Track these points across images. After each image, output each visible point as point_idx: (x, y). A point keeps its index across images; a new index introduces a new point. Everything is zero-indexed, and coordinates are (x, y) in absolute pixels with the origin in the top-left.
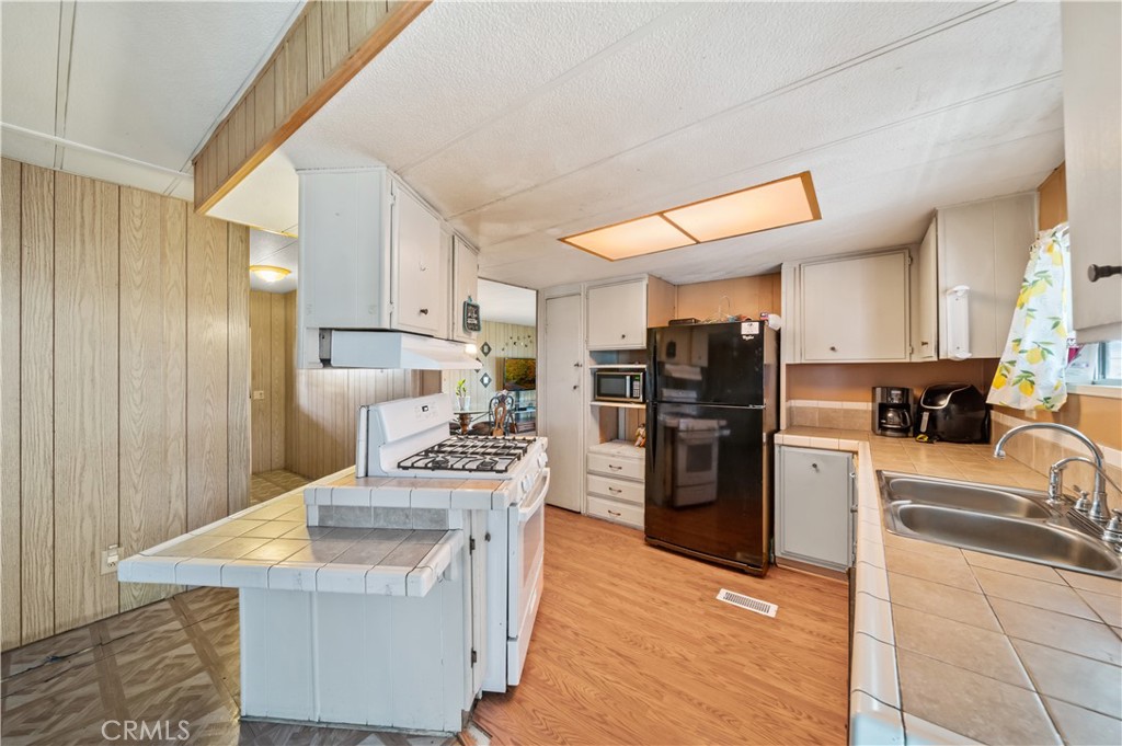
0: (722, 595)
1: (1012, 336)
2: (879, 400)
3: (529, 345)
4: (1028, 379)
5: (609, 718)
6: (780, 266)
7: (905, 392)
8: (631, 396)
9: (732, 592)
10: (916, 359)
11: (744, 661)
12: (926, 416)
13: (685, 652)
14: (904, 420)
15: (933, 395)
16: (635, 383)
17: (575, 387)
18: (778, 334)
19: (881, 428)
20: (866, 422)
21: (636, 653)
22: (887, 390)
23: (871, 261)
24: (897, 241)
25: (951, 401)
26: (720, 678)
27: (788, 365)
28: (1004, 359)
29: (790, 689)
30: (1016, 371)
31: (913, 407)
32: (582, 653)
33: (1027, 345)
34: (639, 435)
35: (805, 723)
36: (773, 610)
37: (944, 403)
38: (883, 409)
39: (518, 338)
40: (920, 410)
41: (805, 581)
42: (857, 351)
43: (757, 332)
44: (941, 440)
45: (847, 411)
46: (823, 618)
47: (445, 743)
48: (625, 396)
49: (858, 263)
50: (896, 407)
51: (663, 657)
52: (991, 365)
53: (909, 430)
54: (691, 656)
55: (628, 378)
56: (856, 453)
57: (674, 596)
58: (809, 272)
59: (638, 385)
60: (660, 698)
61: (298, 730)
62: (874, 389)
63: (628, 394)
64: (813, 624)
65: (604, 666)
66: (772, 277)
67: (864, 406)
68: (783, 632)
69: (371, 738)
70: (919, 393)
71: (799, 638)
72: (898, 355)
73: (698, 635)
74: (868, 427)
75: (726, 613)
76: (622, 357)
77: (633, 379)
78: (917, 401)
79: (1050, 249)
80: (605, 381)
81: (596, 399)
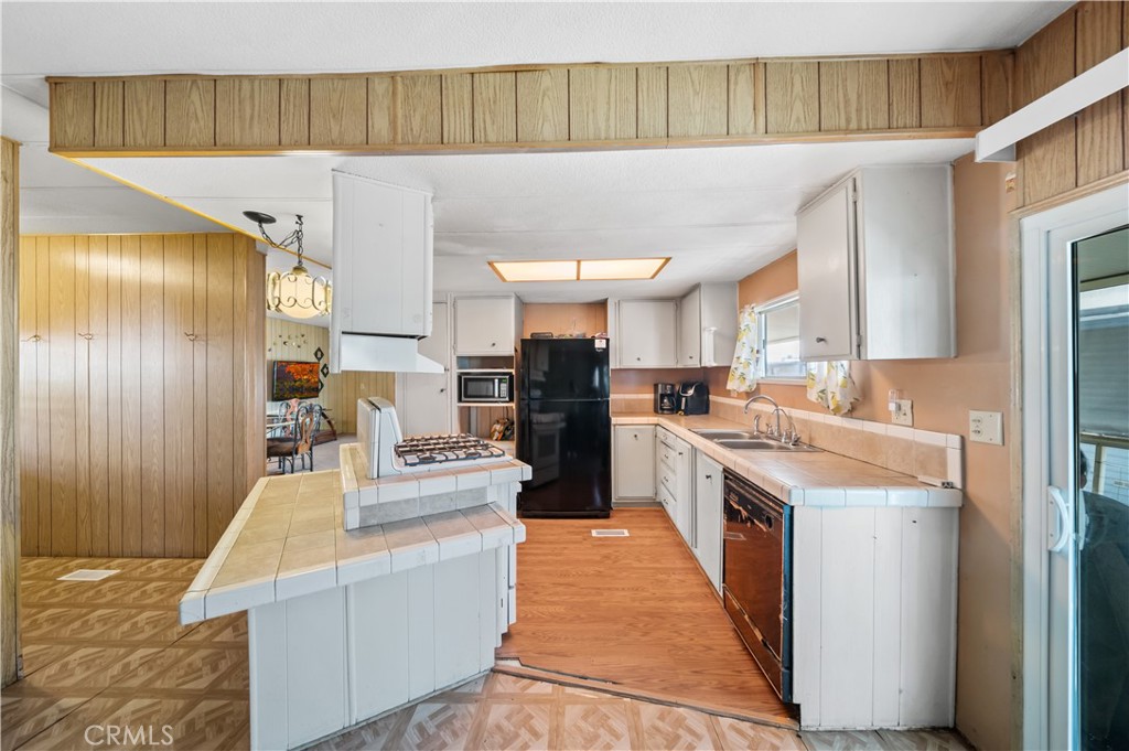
0: (594, 533)
1: (736, 356)
2: (659, 391)
3: (303, 346)
4: (743, 378)
5: (582, 616)
6: (606, 300)
7: (673, 386)
8: (499, 396)
9: (598, 531)
10: (679, 367)
11: (628, 561)
12: (684, 399)
13: (597, 569)
14: (672, 404)
15: (685, 387)
16: (502, 385)
17: (442, 391)
19: (660, 409)
20: (651, 406)
21: (571, 580)
22: (664, 387)
23: (659, 304)
24: (669, 294)
25: (695, 390)
26: (625, 574)
27: (613, 370)
28: (733, 367)
29: (658, 566)
30: (738, 373)
31: (677, 395)
32: (536, 593)
33: (742, 360)
34: (495, 430)
35: (673, 576)
36: (626, 533)
37: (691, 392)
38: (661, 397)
39: (289, 337)
40: (680, 397)
41: (631, 514)
42: (651, 362)
43: (604, 346)
44: (691, 414)
45: (641, 400)
46: (652, 529)
47: (486, 681)
48: (493, 397)
49: (651, 305)
50: (668, 396)
51: (587, 576)
52: (727, 369)
53: (675, 409)
54: (601, 569)
55: (497, 381)
57: (567, 542)
58: (625, 306)
59: (504, 387)
60: (602, 595)
61: (338, 740)
62: (657, 386)
63: (497, 395)
64: (650, 533)
65: (557, 594)
66: (602, 305)
67: (651, 397)
68: (638, 541)
69: (419, 707)
70: (679, 387)
71: (647, 542)
72: (671, 364)
73: (598, 558)
74: (653, 409)
75: (603, 542)
76: (475, 362)
77: (500, 381)
78: (678, 391)
79: (750, 314)
80: (470, 384)
81: (460, 400)
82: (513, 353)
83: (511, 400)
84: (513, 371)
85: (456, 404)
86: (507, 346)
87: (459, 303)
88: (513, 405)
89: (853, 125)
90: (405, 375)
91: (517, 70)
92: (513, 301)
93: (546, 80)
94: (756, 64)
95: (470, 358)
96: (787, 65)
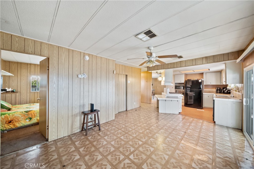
2: (217, 89)
7: (220, 88)
8: (182, 89)
10: (221, 84)
12: (222, 91)
14: (220, 91)
17: (172, 88)
18: (203, 81)
19: (217, 92)
22: (218, 88)
23: (216, 73)
27: (204, 85)
31: (221, 90)
36: (204, 111)
37: (225, 89)
38: (217, 90)
40: (222, 90)
42: (214, 83)
43: (201, 81)
45: (212, 91)
49: (214, 73)
50: (219, 90)
53: (220, 93)
56: (213, 95)
58: (207, 74)
59: (182, 87)
62: (216, 88)
66: (202, 74)
67: (215, 90)
70: (222, 88)
72: (219, 84)
74: (215, 93)
77: (182, 86)
78: (222, 89)
80: (177, 87)
81: (175, 89)
82: (184, 82)
83: (184, 89)
84: (184, 85)
85: (175, 90)
86: (183, 81)
87: (175, 75)
88: (184, 90)
89: (219, 61)
90: (167, 85)
91: (181, 61)
92: (184, 75)
93: (183, 62)
94: (206, 57)
95: (177, 83)
96: (210, 57)
